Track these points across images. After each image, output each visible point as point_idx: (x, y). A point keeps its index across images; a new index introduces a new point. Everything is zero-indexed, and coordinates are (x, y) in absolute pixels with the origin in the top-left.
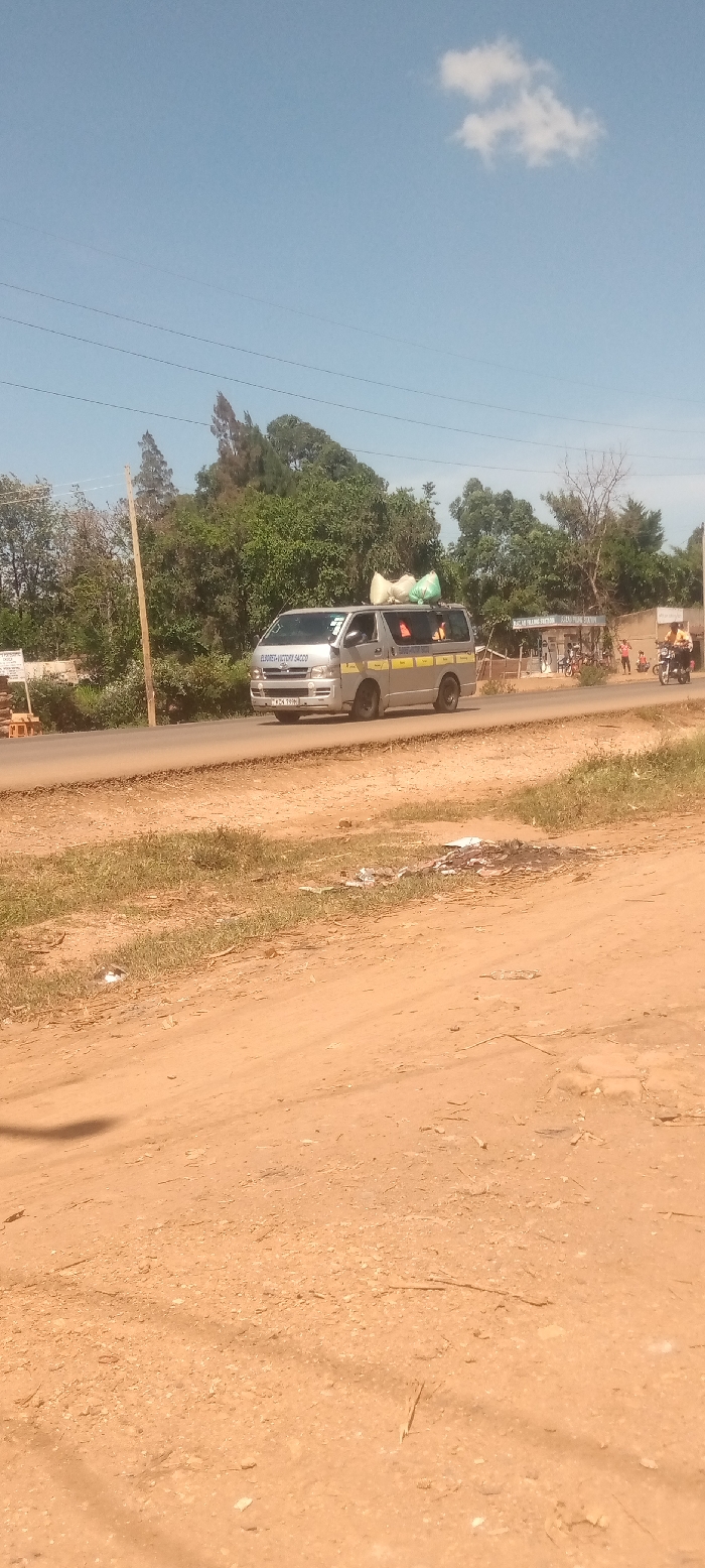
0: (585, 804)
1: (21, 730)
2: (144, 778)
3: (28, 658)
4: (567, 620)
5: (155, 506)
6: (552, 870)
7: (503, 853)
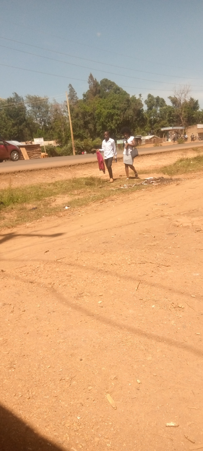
0: (179, 169)
1: (44, 157)
2: (73, 165)
3: (45, 140)
4: (175, 128)
5: (73, 102)
6: (171, 183)
7: (158, 180)
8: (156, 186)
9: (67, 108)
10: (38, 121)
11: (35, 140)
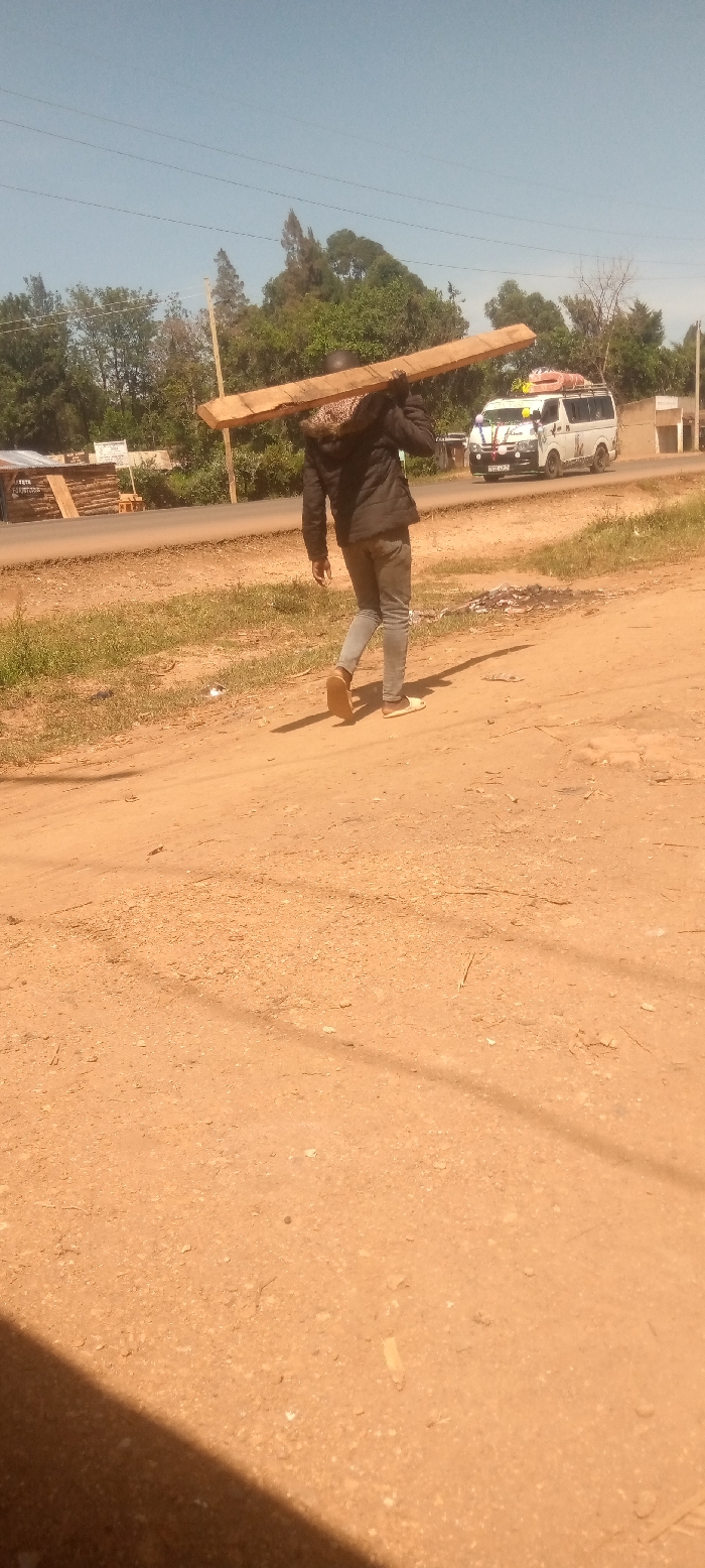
0: (594, 558)
1: (128, 507)
2: (233, 541)
3: (132, 448)
5: (228, 315)
6: (567, 607)
7: (526, 595)
8: (516, 616)
9: (210, 336)
11: (98, 446)
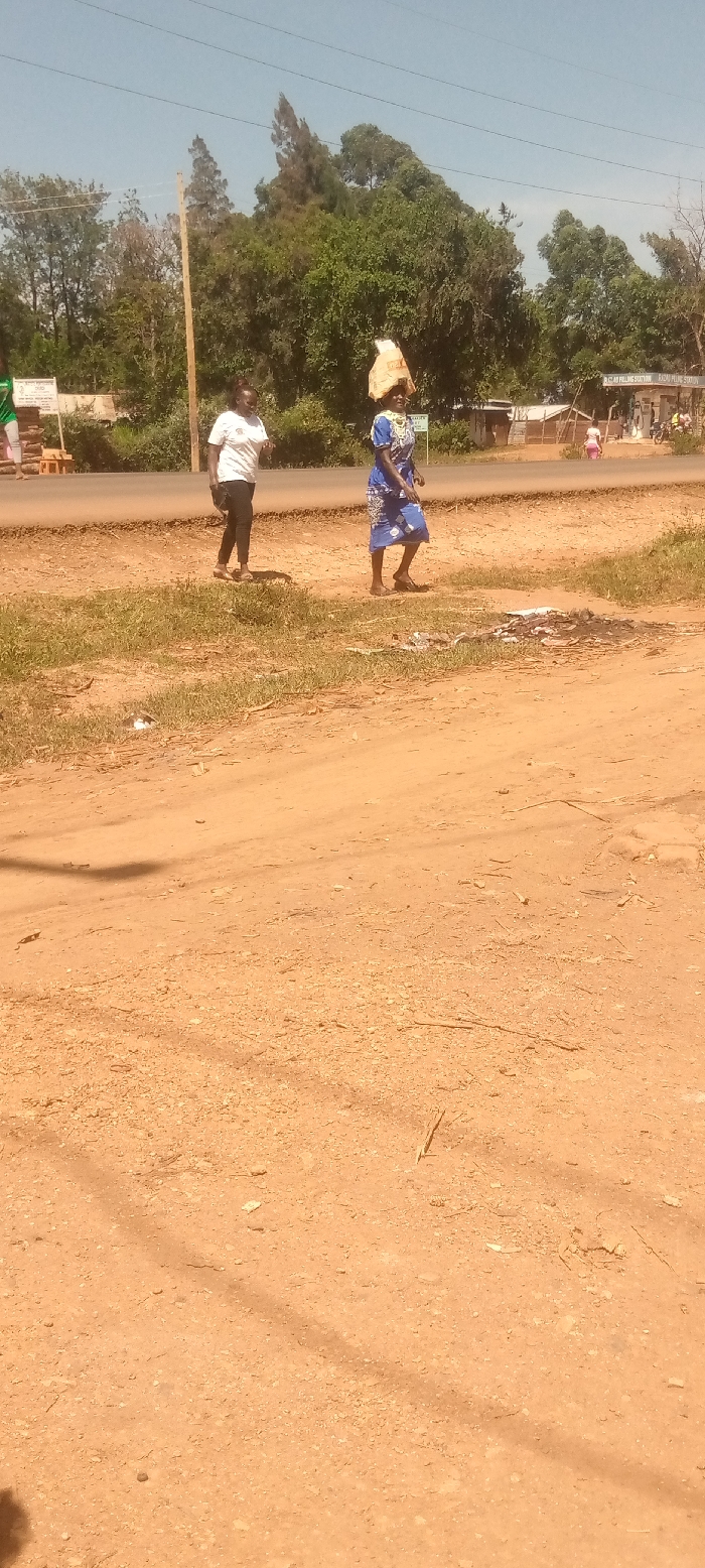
0: (667, 579)
1: (52, 468)
2: (184, 523)
3: (63, 389)
4: (664, 379)
5: (206, 223)
6: (624, 643)
7: (571, 622)
8: (557, 650)
9: (180, 248)
10: (39, 298)
